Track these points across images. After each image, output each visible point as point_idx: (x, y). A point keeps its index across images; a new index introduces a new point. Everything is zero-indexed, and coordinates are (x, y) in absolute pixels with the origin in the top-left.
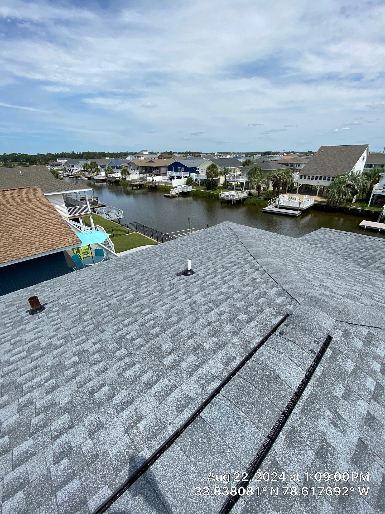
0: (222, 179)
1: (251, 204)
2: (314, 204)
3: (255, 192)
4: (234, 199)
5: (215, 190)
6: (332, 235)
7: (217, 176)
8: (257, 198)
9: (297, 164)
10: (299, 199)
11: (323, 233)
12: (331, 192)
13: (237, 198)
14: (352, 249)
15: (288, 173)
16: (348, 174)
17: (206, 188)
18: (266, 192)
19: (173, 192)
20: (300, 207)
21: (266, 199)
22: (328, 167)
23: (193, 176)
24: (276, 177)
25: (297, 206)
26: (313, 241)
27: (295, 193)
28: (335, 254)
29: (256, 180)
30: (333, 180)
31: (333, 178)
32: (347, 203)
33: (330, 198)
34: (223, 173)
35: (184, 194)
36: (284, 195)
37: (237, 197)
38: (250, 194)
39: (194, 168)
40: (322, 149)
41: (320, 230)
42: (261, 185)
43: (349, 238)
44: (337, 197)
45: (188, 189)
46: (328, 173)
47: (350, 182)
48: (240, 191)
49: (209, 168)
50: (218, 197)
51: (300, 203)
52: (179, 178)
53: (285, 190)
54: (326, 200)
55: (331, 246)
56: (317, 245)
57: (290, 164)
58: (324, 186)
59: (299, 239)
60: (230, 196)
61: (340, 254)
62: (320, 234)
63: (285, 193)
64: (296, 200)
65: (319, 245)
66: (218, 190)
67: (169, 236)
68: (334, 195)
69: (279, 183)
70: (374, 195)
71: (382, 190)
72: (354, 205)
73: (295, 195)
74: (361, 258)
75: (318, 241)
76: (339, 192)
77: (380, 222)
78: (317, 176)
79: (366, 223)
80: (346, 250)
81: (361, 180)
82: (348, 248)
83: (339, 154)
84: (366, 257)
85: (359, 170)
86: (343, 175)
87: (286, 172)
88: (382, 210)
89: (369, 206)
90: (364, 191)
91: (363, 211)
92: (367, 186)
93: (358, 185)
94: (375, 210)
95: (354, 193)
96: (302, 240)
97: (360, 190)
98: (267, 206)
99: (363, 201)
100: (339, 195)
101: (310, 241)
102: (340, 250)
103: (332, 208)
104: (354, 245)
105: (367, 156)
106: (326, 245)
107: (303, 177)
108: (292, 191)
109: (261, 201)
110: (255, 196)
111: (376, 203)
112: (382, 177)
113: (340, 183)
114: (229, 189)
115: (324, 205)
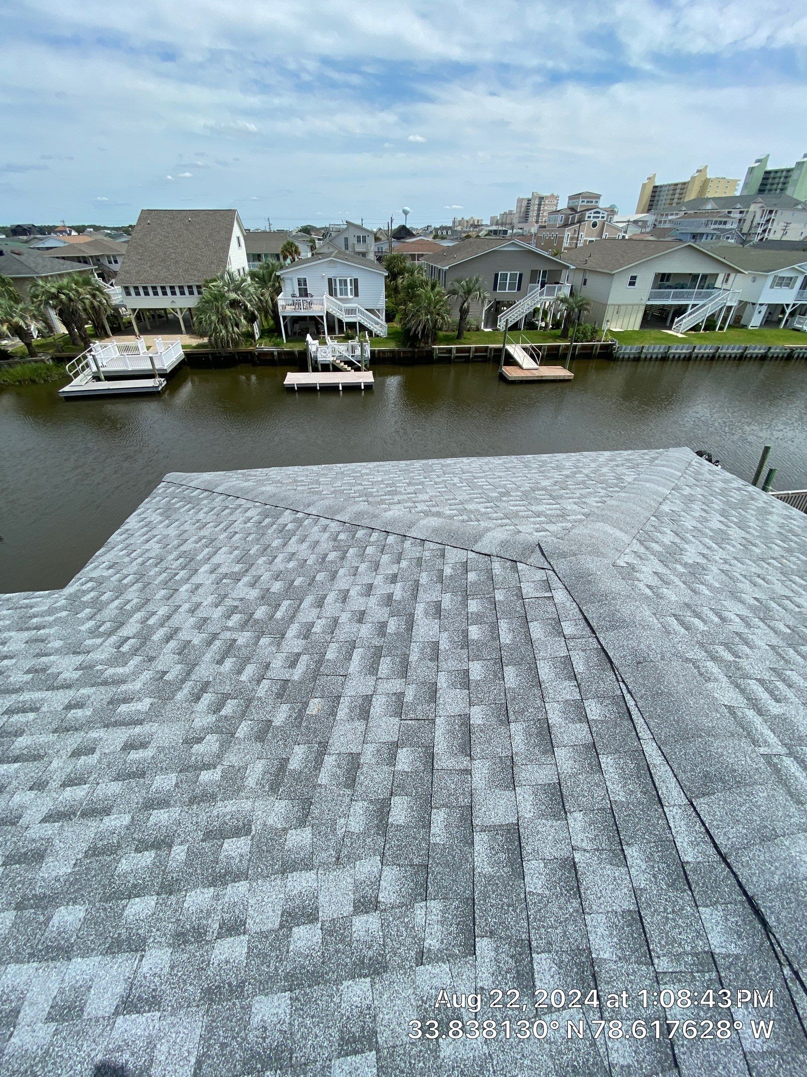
1: (20, 382)
2: (186, 354)
8: (30, 362)
10: (148, 348)
12: (206, 321)
16: (222, 277)
18: (50, 340)
20: (157, 367)
21: (60, 360)
22: (177, 262)
24: (55, 296)
25: (147, 366)
27: (132, 333)
30: (199, 293)
31: (199, 287)
32: (247, 341)
33: (211, 336)
36: (106, 342)
40: (147, 218)
41: (161, 488)
44: (223, 332)
46: (184, 279)
47: (233, 296)
51: (151, 358)
53: (104, 328)
54: (206, 340)
57: (91, 257)
58: (190, 309)
63: (108, 336)
64: (141, 352)
68: (216, 328)
69: (75, 312)
70: (284, 318)
71: (293, 307)
72: (260, 345)
73: (133, 337)
74: (283, 690)
75: (134, 588)
76: (223, 320)
77: (313, 371)
78: (162, 285)
79: (294, 378)
80: (227, 635)
81: (252, 290)
82: (233, 610)
83: (188, 230)
84: (297, 674)
85: (240, 267)
86: (215, 280)
87: (80, 279)
88: (307, 345)
89: (285, 342)
90: (266, 313)
91: (279, 353)
92: (266, 301)
93: (250, 301)
94: (296, 348)
95: (251, 319)
96: (73, 598)
97: (259, 310)
98: (69, 380)
99: (272, 332)
100: (226, 327)
101: (104, 598)
102: (209, 643)
103: (225, 357)
104: (253, 572)
105: (244, 237)
106: (162, 611)
107: (132, 291)
108: (123, 328)
109: (47, 369)
110: (22, 358)
111: (294, 334)
112: (282, 280)
113: (216, 299)
115: (207, 354)
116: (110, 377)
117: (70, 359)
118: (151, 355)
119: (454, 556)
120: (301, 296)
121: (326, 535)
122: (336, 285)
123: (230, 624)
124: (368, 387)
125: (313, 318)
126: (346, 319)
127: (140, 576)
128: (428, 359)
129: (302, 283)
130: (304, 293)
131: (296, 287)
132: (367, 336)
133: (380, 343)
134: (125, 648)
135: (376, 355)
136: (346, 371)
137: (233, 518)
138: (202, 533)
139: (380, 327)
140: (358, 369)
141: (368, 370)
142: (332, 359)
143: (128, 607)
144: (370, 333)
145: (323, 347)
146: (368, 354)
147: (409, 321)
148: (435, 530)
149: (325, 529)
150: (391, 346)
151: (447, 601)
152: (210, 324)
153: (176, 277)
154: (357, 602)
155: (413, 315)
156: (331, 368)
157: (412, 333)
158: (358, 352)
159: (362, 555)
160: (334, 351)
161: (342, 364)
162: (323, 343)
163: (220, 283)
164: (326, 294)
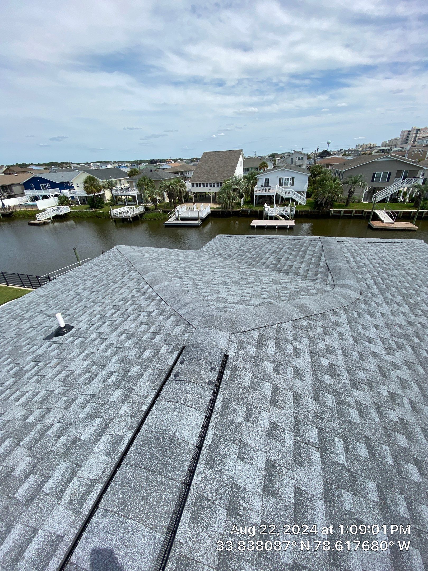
0: (108, 195)
1: (150, 219)
2: (211, 211)
3: (150, 205)
4: (129, 216)
5: (102, 207)
6: (226, 241)
7: (100, 190)
8: (155, 212)
9: (186, 171)
10: (197, 208)
11: (220, 240)
12: (222, 197)
13: (131, 214)
14: (243, 251)
15: (179, 182)
16: (232, 179)
17: (89, 206)
18: (163, 204)
19: (41, 218)
20: (200, 216)
21: (165, 212)
22: (214, 173)
23: (67, 193)
24: (168, 187)
25: (196, 215)
26: (212, 250)
27: (192, 202)
28: (231, 259)
29: (148, 192)
30: (221, 186)
31: (221, 183)
32: (237, 206)
33: (223, 204)
34: (107, 186)
35: (58, 218)
36: (182, 205)
37: (133, 214)
38: (146, 208)
39: (65, 183)
40: (205, 156)
41: (216, 237)
42: (155, 197)
43: (240, 240)
44: (228, 202)
45: (64, 211)
46: (216, 179)
47: (235, 186)
48: (134, 206)
49: (86, 182)
50: (108, 217)
51: (198, 212)
52: (45, 197)
53: (182, 200)
54: (220, 206)
55: (227, 252)
56: (215, 254)
57: (180, 172)
58: (216, 193)
59: (199, 251)
60: (123, 212)
61: (235, 259)
62: (217, 241)
63: (182, 203)
64: (194, 210)
65: (217, 253)
66: (106, 208)
67: (49, 278)
68: (225, 200)
69: (173, 193)
70: (256, 196)
71: (261, 191)
72: (243, 208)
73: (192, 204)
75: (215, 249)
76: (229, 197)
77: (265, 220)
79: (255, 223)
80: (239, 253)
81: (243, 184)
82: (240, 251)
83: (220, 159)
85: (240, 174)
86: (228, 180)
87: (177, 181)
88: (264, 208)
89: (254, 206)
90: (248, 194)
91: (251, 212)
92: (249, 189)
93: (242, 189)
94: (259, 209)
95: (241, 196)
96: (201, 251)
97: (245, 193)
98: (167, 219)
99: (249, 203)
100: (230, 200)
101: (208, 251)
102: (235, 254)
103: (227, 213)
104: (244, 246)
105: (244, 161)
107: (195, 185)
108: (188, 200)
109: (160, 215)
110: (152, 210)
111: (259, 203)
112: (258, 179)
113: (228, 188)
114: (120, 205)
115: (220, 211)
116: (183, 219)
117: (168, 212)
120: (265, 186)
122: (283, 181)
124: (291, 228)
125: (270, 195)
126: (285, 196)
128: (327, 216)
129: (267, 180)
130: (267, 185)
131: (264, 182)
132: (295, 204)
133: (301, 207)
135: (298, 213)
136: (281, 220)
138: (230, 242)
139: (302, 200)
140: (287, 219)
141: (293, 220)
142: (275, 214)
144: (297, 203)
145: (272, 209)
146: (293, 212)
147: (318, 197)
150: (308, 209)
151: (291, 246)
152: (224, 198)
153: (213, 179)
155: (321, 194)
156: (274, 218)
157: (319, 203)
158: (289, 211)
160: (276, 211)
161: (280, 217)
162: (272, 207)
163: (231, 181)
164: (278, 185)
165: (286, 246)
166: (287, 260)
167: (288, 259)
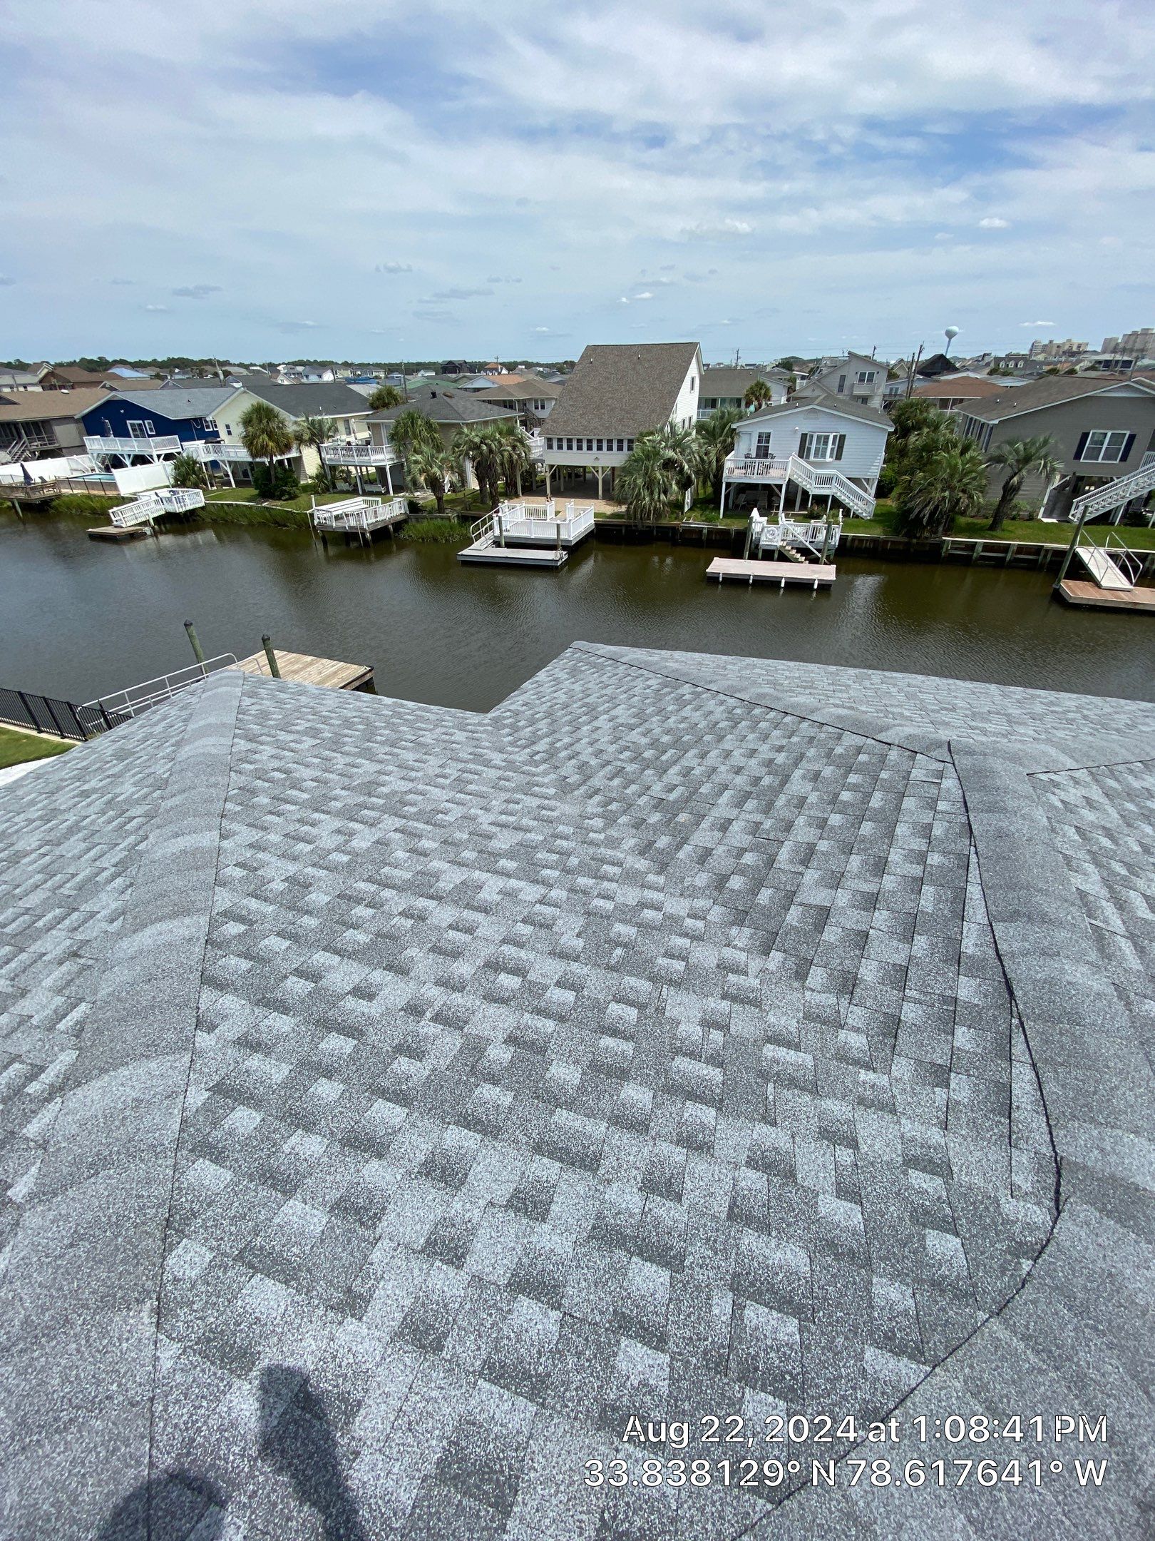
0: (311, 461)
2: (597, 524)
3: (425, 496)
4: (362, 528)
5: (293, 497)
7: (288, 448)
8: (436, 518)
9: (536, 401)
10: (557, 513)
11: (574, 673)
12: (629, 484)
13: (370, 522)
14: (637, 755)
15: (511, 432)
16: (662, 430)
17: (256, 492)
18: (460, 495)
19: (125, 519)
20: (562, 537)
21: (465, 519)
22: (612, 410)
23: (198, 450)
24: (476, 447)
25: (550, 534)
27: (543, 494)
29: (419, 457)
30: (630, 448)
31: (630, 441)
32: (672, 513)
33: (631, 503)
34: (306, 437)
35: (170, 522)
36: (512, 503)
37: (374, 520)
38: (413, 507)
39: (195, 420)
40: (590, 356)
41: (569, 652)
42: (440, 473)
44: (647, 499)
45: (188, 501)
46: (616, 430)
47: (670, 454)
48: (380, 499)
49: (247, 422)
50: (304, 524)
51: (558, 526)
52: (140, 460)
53: (515, 485)
54: (623, 508)
55: (578, 747)
57: (518, 401)
58: (613, 468)
59: (489, 716)
60: (347, 515)
63: (517, 496)
64: (549, 517)
66: (303, 498)
67: (103, 712)
68: (639, 494)
69: (491, 466)
70: (728, 485)
71: (744, 471)
72: (689, 518)
73: (543, 499)
74: (659, 804)
75: (544, 721)
76: (650, 485)
77: (750, 558)
78: (589, 437)
80: (619, 763)
81: (695, 447)
82: (626, 748)
83: (634, 369)
84: (673, 797)
85: (686, 416)
86: (652, 433)
87: (505, 428)
88: (750, 524)
89: (721, 516)
90: (706, 477)
91: (710, 531)
92: (710, 462)
93: (689, 461)
94: (735, 525)
95: (685, 484)
96: (495, 721)
97: (697, 473)
98: (469, 542)
99: (706, 504)
100: (652, 494)
101: (520, 724)
102: (603, 767)
103: (640, 532)
104: (647, 725)
105: (701, 376)
106: (567, 740)
107: (555, 444)
108: (535, 488)
109: (451, 528)
110: (430, 512)
111: (736, 506)
112: (738, 434)
113: (648, 457)
114: (342, 492)
115: (621, 526)
116: (511, 544)
117: (475, 519)
118: (559, 522)
119: (850, 740)
120: (758, 456)
121: (722, 708)
122: (811, 443)
123: (622, 757)
124: (825, 587)
125: (767, 487)
126: (814, 490)
127: (549, 714)
128: (933, 556)
129: (764, 439)
130: (763, 452)
131: (755, 444)
132: (841, 516)
133: (857, 526)
134: (537, 758)
135: (848, 544)
136: (797, 561)
137: (634, 684)
138: (604, 692)
139: (863, 503)
140: (815, 561)
141: (831, 563)
142: (780, 543)
143: (539, 733)
144: (847, 512)
145: (773, 527)
146: (835, 541)
147: (912, 499)
148: (840, 717)
149: (722, 703)
150: (877, 533)
151: (828, 772)
152: (634, 489)
153: (607, 428)
154: (738, 758)
155: (920, 491)
156: (776, 556)
157: (912, 516)
158: (821, 537)
159: (753, 729)
160: (786, 533)
161: (794, 552)
162: (774, 521)
163: (657, 437)
164: (795, 455)
165: (804, 763)
166: (805, 862)
167: (807, 855)
